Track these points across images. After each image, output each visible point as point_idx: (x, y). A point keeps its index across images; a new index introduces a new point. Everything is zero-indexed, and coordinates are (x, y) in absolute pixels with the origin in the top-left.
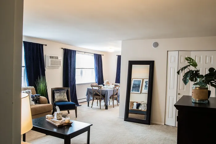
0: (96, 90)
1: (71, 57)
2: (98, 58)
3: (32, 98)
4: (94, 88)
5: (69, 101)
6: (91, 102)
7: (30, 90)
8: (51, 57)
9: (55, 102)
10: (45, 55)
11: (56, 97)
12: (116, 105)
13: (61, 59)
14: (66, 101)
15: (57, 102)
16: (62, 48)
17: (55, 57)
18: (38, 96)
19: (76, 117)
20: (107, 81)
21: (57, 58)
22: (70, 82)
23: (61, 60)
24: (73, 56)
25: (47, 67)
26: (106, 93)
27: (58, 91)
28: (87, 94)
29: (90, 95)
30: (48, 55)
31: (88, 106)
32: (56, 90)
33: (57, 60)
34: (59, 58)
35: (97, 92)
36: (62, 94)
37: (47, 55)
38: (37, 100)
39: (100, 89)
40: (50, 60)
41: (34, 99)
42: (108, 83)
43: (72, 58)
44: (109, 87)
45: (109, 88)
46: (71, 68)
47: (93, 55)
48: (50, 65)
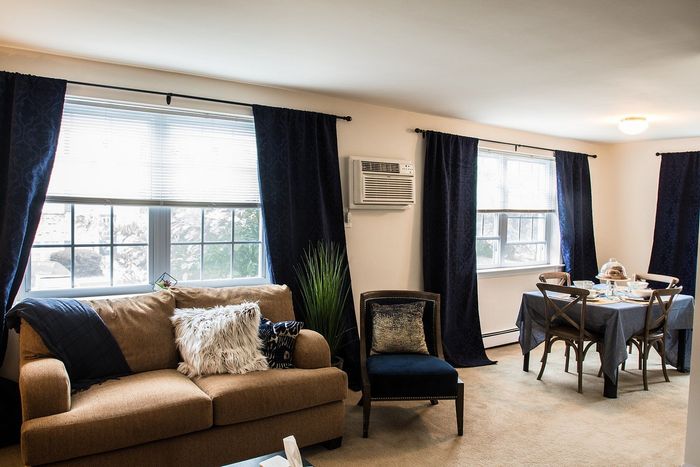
0: (561, 303)
1: (455, 166)
2: (573, 171)
3: (261, 337)
4: (551, 295)
5: (433, 351)
6: (536, 354)
7: (255, 305)
8: (367, 166)
9: (372, 353)
10: (346, 160)
11: (377, 333)
12: (655, 373)
13: (413, 173)
14: (420, 354)
15: (382, 354)
16: (417, 131)
17: (387, 165)
18: (291, 331)
19: (460, 433)
20: (616, 264)
21: (395, 168)
22: (454, 264)
23: (413, 180)
24: (466, 163)
25: (352, 206)
26: (610, 323)
27: (387, 308)
28: (522, 317)
29: (534, 323)
30: (356, 158)
31: (526, 368)
32: (382, 302)
33: (394, 177)
34: (403, 171)
35: (564, 315)
36: (405, 320)
37: (353, 158)
38: (285, 348)
39: (581, 302)
40: (363, 176)
41: (267, 344)
42: (617, 274)
43: (461, 170)
44: (621, 288)
45: (624, 298)
46: (457, 208)
47: (551, 155)
48: (363, 198)
